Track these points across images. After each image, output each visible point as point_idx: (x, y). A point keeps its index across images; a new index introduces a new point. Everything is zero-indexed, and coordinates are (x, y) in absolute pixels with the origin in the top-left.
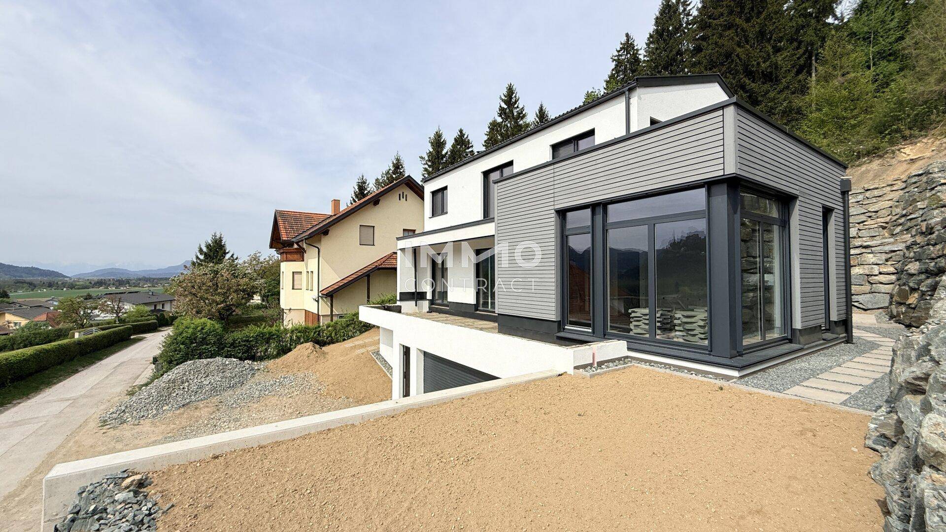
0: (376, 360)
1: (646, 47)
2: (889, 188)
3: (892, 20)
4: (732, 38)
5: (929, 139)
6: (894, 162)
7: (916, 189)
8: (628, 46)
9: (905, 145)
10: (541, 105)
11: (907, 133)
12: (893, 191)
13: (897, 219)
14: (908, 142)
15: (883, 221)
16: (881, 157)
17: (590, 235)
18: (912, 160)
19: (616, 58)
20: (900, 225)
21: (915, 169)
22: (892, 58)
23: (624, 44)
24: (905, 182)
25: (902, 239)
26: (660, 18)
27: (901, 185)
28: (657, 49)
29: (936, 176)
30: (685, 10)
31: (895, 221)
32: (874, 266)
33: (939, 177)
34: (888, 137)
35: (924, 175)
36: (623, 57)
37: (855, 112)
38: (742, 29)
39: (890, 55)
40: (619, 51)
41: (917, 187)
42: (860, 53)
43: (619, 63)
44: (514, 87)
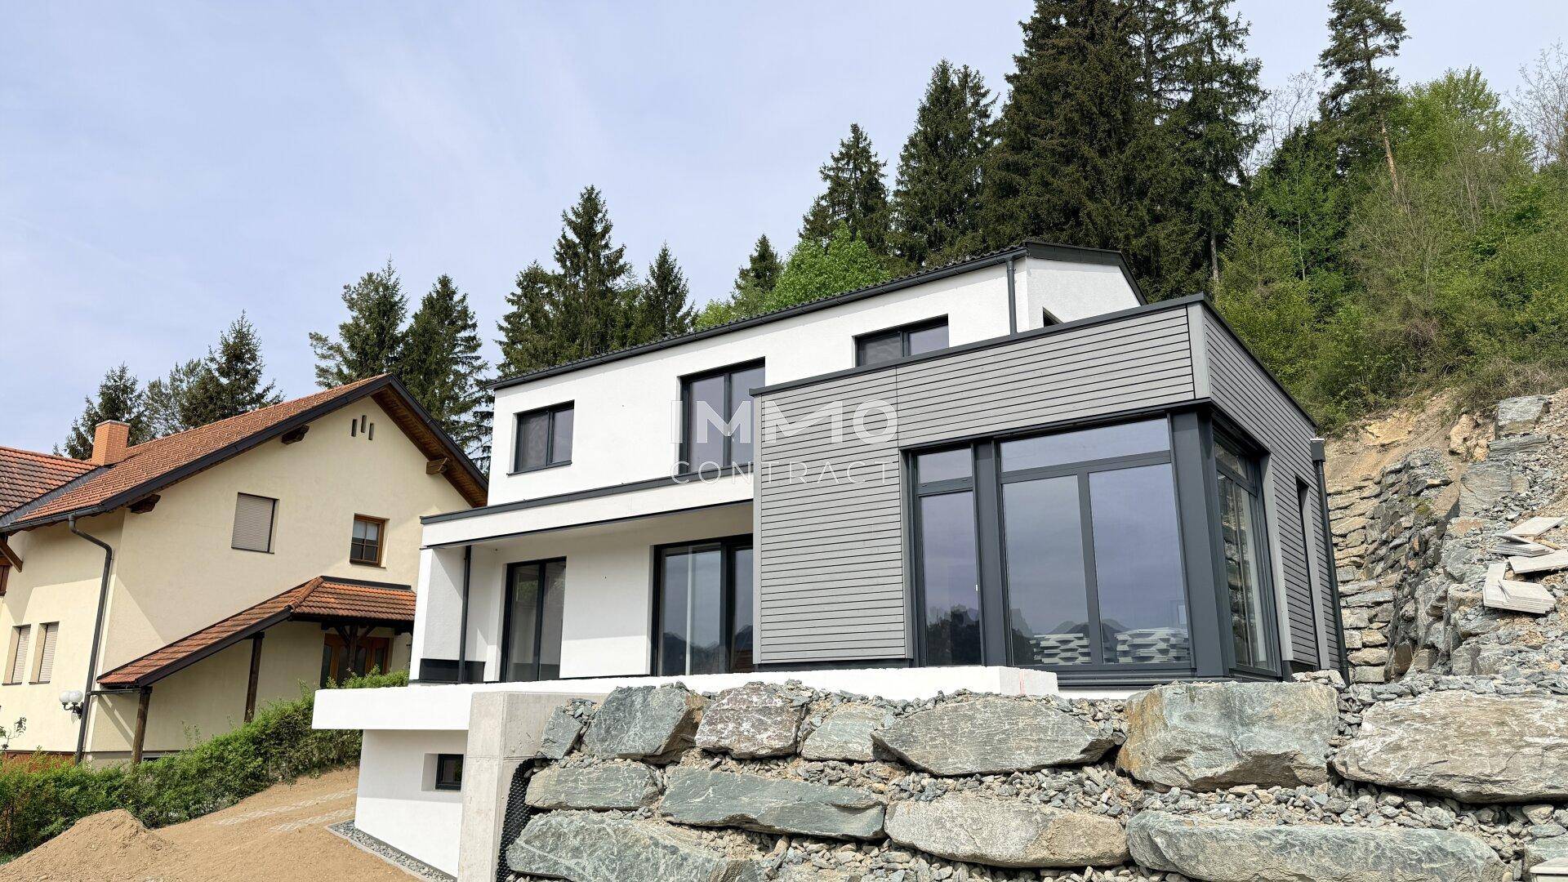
0: (352, 841)
1: (901, 163)
2: (1356, 493)
3: (1325, 201)
4: (1077, 181)
5: (1403, 412)
6: (1358, 447)
7: (1396, 496)
8: (856, 152)
9: (1369, 419)
10: (665, 250)
11: (1371, 398)
12: (1365, 498)
13: (1376, 549)
14: (1373, 414)
15: (1355, 553)
16: (1339, 437)
17: (971, 495)
18: (1383, 446)
19: (831, 173)
20: (1382, 559)
21: (1391, 461)
22: (1331, 265)
23: (848, 147)
24: (1379, 483)
25: (1387, 582)
26: (929, 109)
27: (1372, 489)
28: (926, 173)
29: (1419, 472)
30: (977, 103)
31: (1373, 553)
32: (1353, 632)
33: (1424, 475)
34: (1345, 402)
35: (1403, 472)
36: (846, 175)
37: (1290, 353)
38: (1094, 168)
39: (1328, 259)
40: (837, 160)
41: (1396, 493)
42: (1285, 248)
43: (838, 185)
44: (602, 197)
